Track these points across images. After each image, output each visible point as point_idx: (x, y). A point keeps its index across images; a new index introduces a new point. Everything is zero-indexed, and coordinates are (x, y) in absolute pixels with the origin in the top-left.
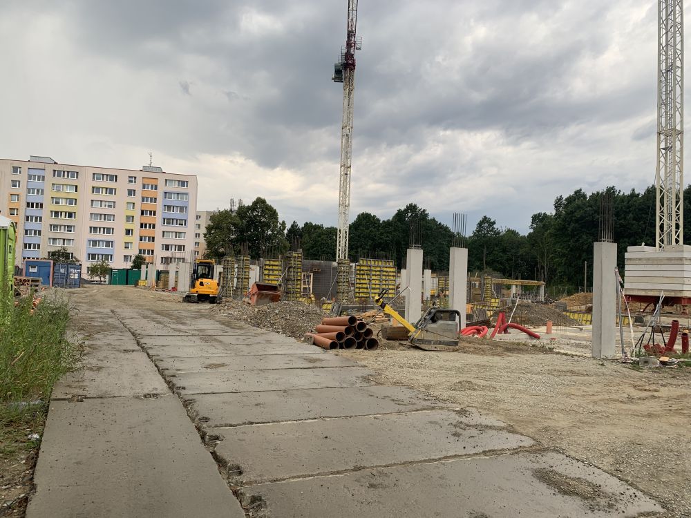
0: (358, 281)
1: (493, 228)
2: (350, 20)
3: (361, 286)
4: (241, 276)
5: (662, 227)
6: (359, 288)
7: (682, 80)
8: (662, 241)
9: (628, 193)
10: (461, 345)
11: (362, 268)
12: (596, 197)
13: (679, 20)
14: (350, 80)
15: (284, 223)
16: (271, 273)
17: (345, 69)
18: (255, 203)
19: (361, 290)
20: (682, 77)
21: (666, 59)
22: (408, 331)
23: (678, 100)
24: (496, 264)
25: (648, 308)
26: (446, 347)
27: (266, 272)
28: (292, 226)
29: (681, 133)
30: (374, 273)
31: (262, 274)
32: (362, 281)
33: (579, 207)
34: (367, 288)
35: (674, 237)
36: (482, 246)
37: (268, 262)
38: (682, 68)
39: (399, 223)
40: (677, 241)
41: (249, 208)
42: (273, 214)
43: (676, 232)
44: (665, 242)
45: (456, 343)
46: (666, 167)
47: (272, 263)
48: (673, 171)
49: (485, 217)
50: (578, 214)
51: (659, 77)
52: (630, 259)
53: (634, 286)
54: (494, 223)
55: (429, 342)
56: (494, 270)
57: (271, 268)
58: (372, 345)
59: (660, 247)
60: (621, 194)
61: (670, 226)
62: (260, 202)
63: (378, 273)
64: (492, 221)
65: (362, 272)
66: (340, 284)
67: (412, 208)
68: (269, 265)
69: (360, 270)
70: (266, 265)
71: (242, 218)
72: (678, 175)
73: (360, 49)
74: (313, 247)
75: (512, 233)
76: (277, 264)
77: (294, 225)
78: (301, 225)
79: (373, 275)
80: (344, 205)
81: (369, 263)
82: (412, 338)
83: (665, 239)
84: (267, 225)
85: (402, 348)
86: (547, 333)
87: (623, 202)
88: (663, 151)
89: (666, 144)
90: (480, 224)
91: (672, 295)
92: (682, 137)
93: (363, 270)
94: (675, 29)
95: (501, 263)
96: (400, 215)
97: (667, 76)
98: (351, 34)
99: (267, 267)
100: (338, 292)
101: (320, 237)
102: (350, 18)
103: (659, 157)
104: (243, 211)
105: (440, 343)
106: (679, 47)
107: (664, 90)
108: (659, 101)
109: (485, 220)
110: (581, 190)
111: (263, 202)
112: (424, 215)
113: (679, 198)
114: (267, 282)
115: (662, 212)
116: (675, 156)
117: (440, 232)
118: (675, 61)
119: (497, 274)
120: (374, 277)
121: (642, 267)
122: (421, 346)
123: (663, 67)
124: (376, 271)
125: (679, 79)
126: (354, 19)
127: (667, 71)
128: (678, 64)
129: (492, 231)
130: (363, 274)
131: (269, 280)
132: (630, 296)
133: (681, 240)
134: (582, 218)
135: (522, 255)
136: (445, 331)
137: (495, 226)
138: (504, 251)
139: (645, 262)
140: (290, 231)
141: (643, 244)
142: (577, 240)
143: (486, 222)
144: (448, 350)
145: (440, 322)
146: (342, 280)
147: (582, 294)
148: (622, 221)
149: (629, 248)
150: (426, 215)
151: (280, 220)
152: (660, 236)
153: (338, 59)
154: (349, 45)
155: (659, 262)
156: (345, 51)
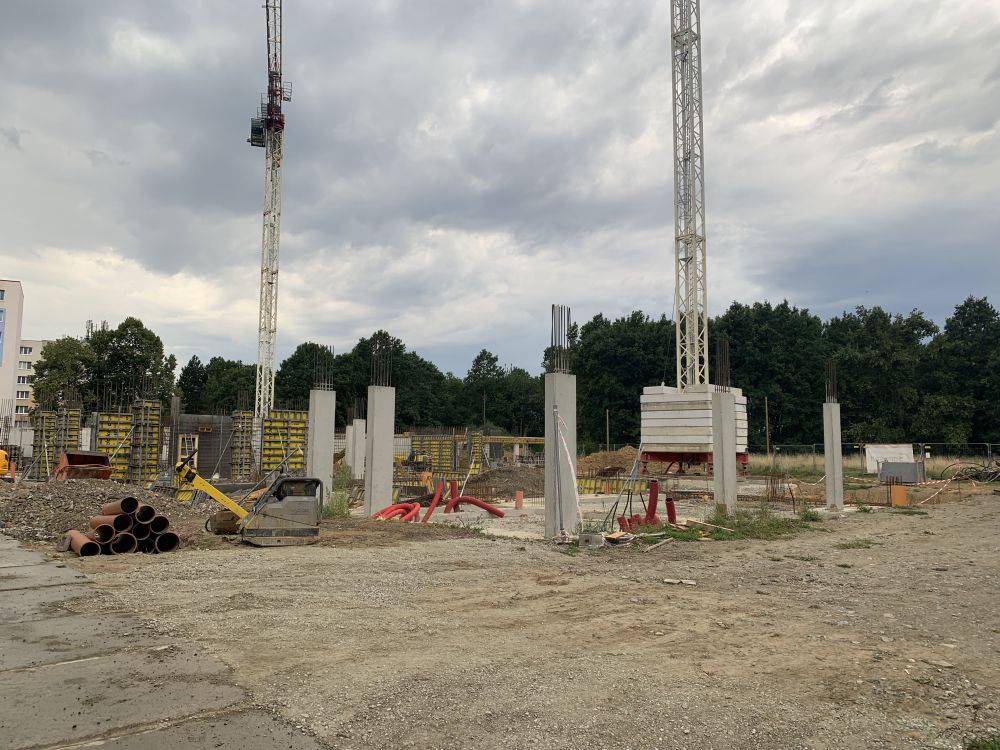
0: (267, 445)
1: (495, 367)
2: (272, 55)
3: (272, 452)
4: (62, 443)
5: (684, 361)
6: (269, 456)
7: (702, 173)
8: (684, 379)
9: (657, 319)
10: (323, 533)
11: (274, 424)
12: (620, 324)
13: (696, 96)
14: (276, 144)
15: (172, 359)
16: (112, 435)
17: (268, 128)
18: (123, 327)
19: (272, 459)
20: (702, 168)
21: (684, 144)
22: (235, 518)
23: (699, 198)
24: (499, 417)
25: (672, 468)
26: (298, 539)
27: (104, 435)
28: (191, 363)
29: (703, 240)
30: (294, 432)
31: (95, 438)
32: (273, 445)
33: (598, 338)
34: (282, 456)
35: (698, 374)
36: (480, 391)
37: (106, 419)
38: (702, 157)
39: (361, 359)
40: (702, 380)
41: (112, 334)
42: (155, 344)
43: (700, 368)
44: (689, 382)
45: (315, 532)
46: (687, 284)
47: (113, 419)
48: (694, 289)
49: (484, 352)
50: (597, 347)
51: (676, 167)
52: (647, 404)
53: (653, 440)
54: (496, 359)
55: (269, 533)
56: (498, 424)
57: (112, 427)
58: (170, 543)
59: (683, 387)
60: (650, 320)
61: (693, 361)
62: (132, 325)
63: (300, 432)
64: (493, 356)
65: (273, 431)
66: (237, 451)
67: (381, 337)
68: (109, 423)
69: (271, 428)
70: (102, 423)
71: (100, 351)
72: (700, 294)
73: (288, 99)
74: (223, 396)
75: (519, 373)
76: (121, 421)
77: (194, 363)
78: (205, 362)
79: (292, 435)
80: (268, 330)
81: (286, 417)
82: (241, 528)
83: (688, 376)
84: (145, 363)
85: (226, 545)
86: (516, 508)
87: (652, 331)
88: (683, 263)
89: (686, 254)
90: (478, 361)
91: (697, 450)
92: (704, 246)
93: (275, 428)
94: (692, 108)
95: (506, 415)
96: (364, 347)
97: (685, 165)
98: (274, 77)
99: (106, 427)
100: (232, 465)
101: (235, 380)
102: (272, 52)
103: (678, 271)
104: (101, 340)
105: (288, 533)
106: (697, 130)
107: (682, 183)
108: (676, 197)
109: (484, 355)
110: (601, 315)
111: (138, 324)
112: (398, 347)
113: (702, 323)
114: (104, 451)
115: (684, 341)
116: (696, 268)
117: (422, 371)
118: (693, 148)
119: (499, 430)
120: (294, 439)
121: (660, 414)
122: (253, 541)
123: (681, 154)
124: (297, 429)
125: (698, 171)
126: (278, 55)
127: (685, 160)
128: (697, 151)
129: (493, 370)
130: (275, 435)
131: (108, 448)
132: (648, 453)
133: (706, 378)
134: (603, 352)
135: (533, 403)
136: (295, 513)
137: (497, 364)
138: (510, 398)
139: (664, 407)
140: (186, 371)
141: (663, 383)
142: (597, 382)
143: (485, 359)
144: (299, 545)
145: (289, 499)
146: (239, 445)
147: (601, 453)
148: (650, 357)
149: (646, 389)
150: (402, 347)
151: (167, 353)
152: (682, 373)
153: (256, 112)
154: (272, 93)
155: (680, 407)
156: (267, 101)
